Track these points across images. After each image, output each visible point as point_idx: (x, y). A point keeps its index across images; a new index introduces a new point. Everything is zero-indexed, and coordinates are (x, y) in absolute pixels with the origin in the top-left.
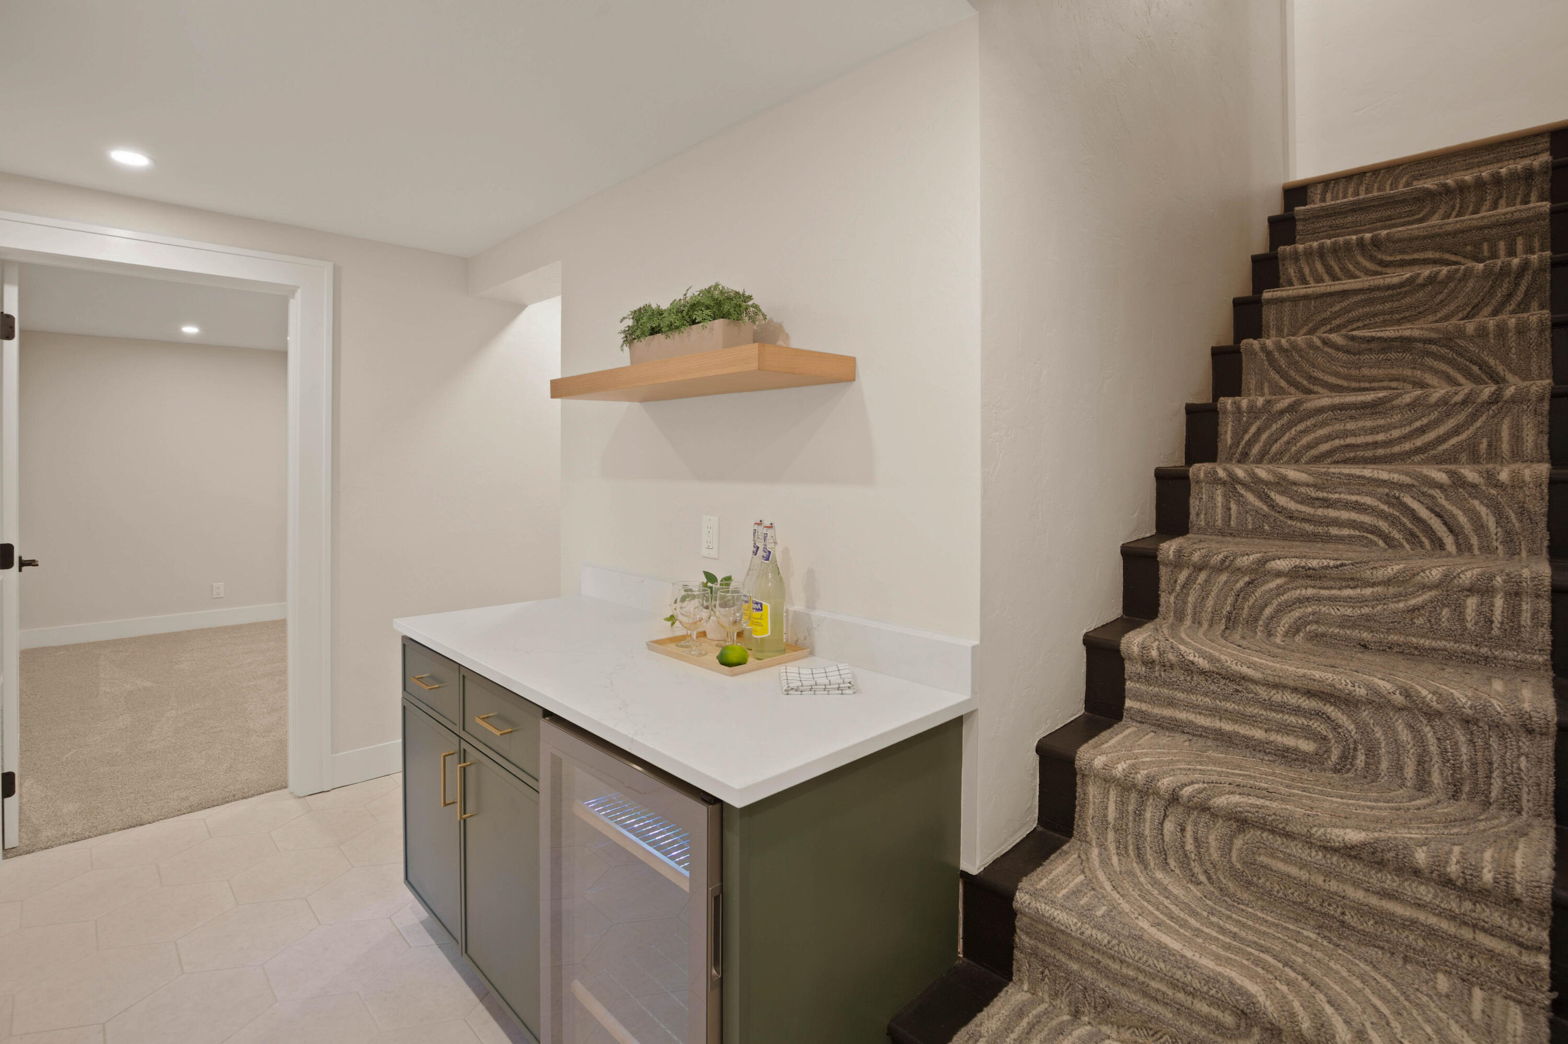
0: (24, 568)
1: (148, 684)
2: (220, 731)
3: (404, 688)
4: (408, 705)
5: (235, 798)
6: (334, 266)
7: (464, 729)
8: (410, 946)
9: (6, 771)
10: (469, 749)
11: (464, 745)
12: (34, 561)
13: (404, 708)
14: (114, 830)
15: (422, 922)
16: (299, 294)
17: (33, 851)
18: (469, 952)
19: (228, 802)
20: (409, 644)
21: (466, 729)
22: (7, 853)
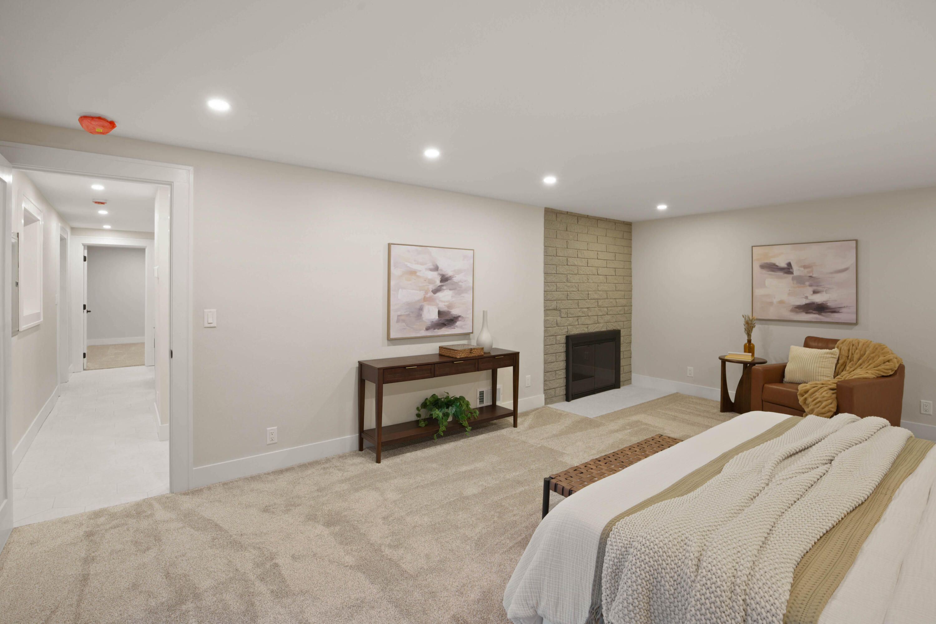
9: (84, 353)
22: (84, 370)
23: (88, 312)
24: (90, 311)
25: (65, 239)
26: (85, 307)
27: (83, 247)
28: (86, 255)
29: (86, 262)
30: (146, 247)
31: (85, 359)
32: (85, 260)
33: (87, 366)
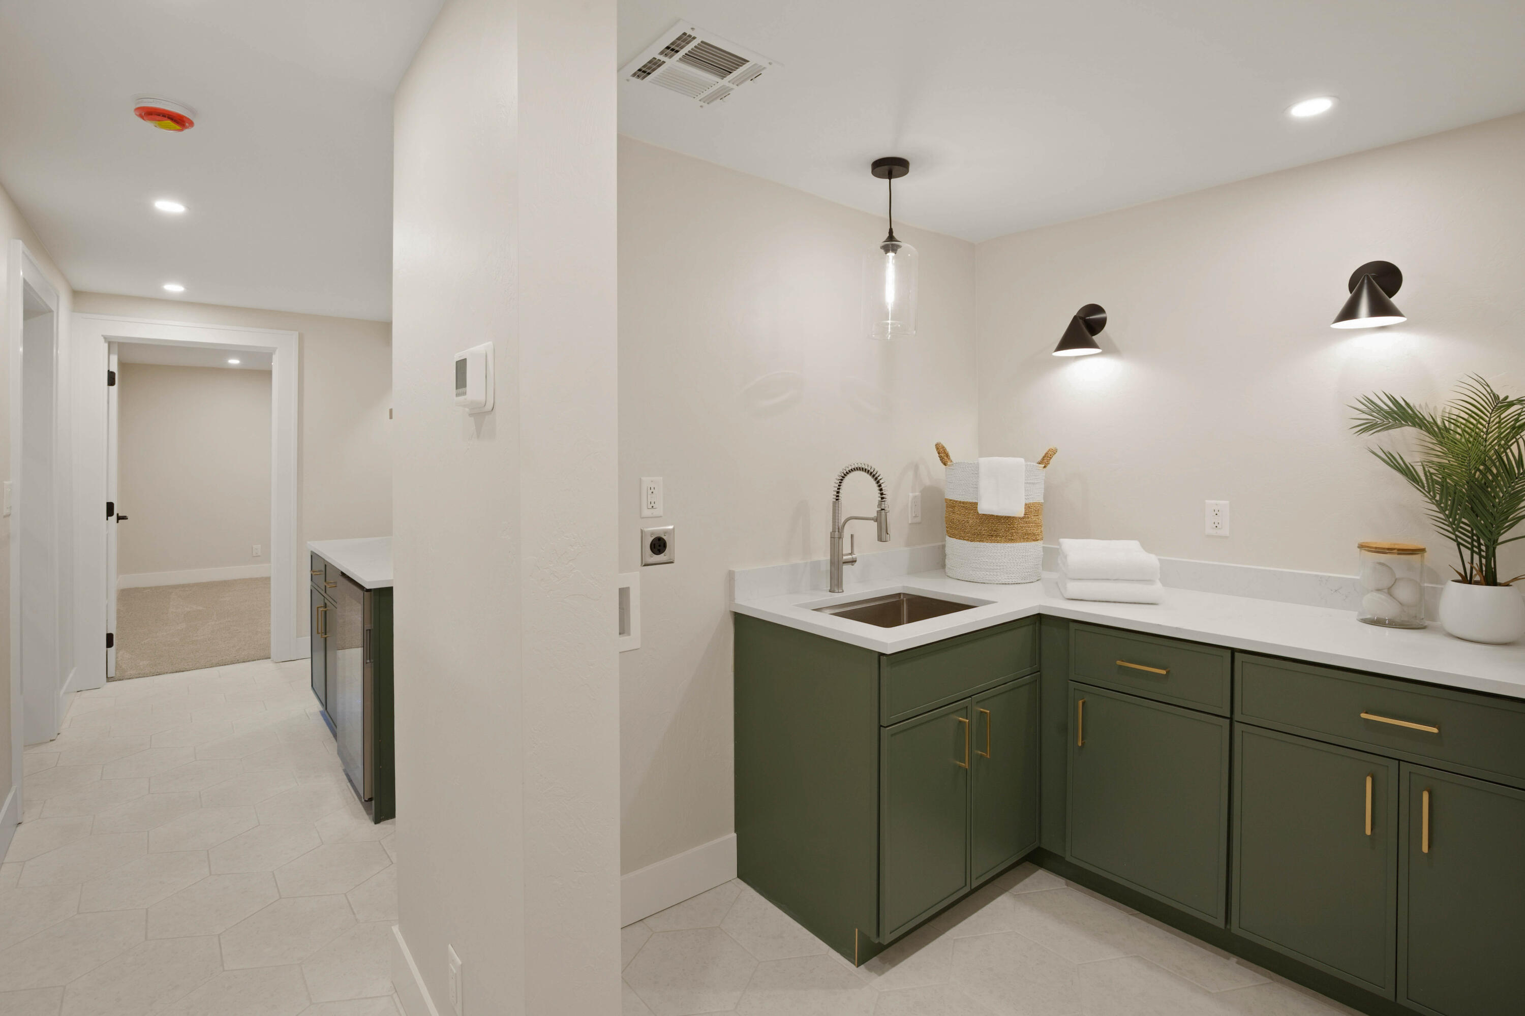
0: (120, 521)
1: (201, 608)
2: (240, 632)
3: (312, 580)
4: (313, 589)
5: (238, 662)
6: (299, 333)
7: (325, 592)
8: (309, 719)
9: (109, 632)
10: (328, 603)
11: (326, 601)
12: (126, 516)
13: (311, 591)
14: (167, 673)
15: (320, 712)
16: (277, 351)
17: (122, 680)
18: (328, 709)
19: (234, 663)
20: (314, 557)
21: (327, 592)
22: (109, 679)
23: (119, 518)
24: (124, 518)
25: (51, 311)
26: (110, 508)
27: (106, 345)
28: (114, 368)
29: (114, 389)
30: (274, 349)
31: (112, 650)
32: (111, 381)
33: (118, 666)
